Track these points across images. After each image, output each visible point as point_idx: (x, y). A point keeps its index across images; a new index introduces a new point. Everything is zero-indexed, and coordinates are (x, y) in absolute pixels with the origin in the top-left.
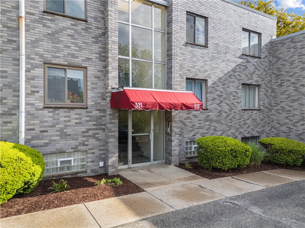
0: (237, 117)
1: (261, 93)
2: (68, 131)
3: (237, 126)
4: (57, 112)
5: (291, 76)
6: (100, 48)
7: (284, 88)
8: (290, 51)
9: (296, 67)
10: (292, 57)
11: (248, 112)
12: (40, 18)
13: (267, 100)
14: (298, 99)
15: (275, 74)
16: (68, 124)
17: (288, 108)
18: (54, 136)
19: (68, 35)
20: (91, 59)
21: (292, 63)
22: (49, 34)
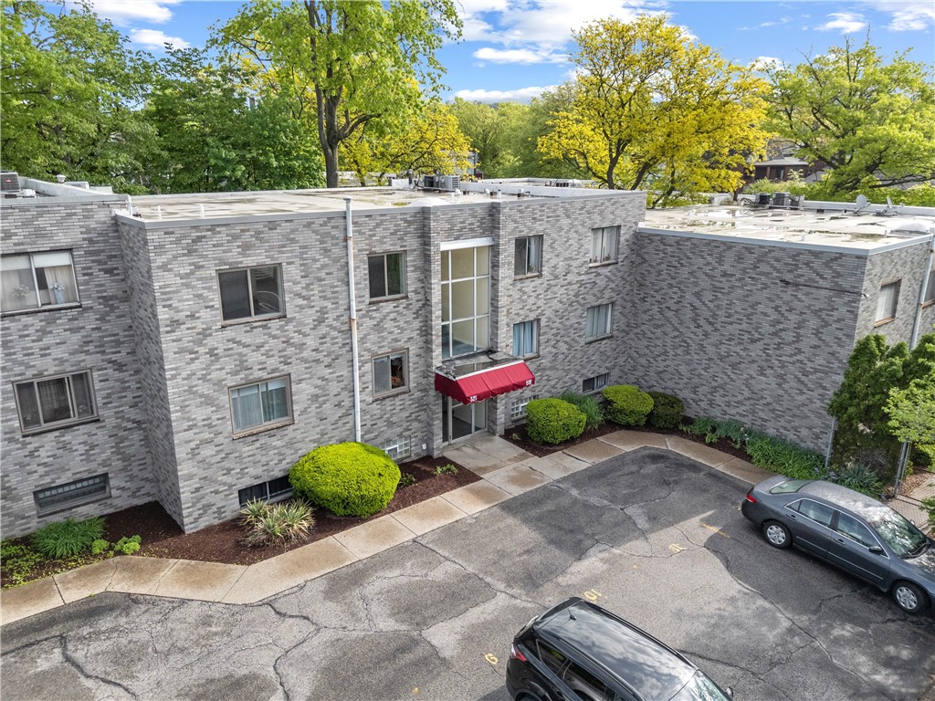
0: (579, 356)
1: (616, 313)
2: (394, 419)
3: (578, 367)
4: (384, 403)
5: (656, 291)
6: (421, 322)
7: (647, 306)
8: (658, 254)
9: (663, 280)
10: (659, 264)
11: (594, 344)
12: (367, 312)
13: (624, 320)
14: (662, 325)
15: (638, 281)
16: (394, 412)
17: (649, 335)
18: (381, 427)
19: (391, 320)
20: (412, 338)
21: (659, 273)
22: (375, 325)
